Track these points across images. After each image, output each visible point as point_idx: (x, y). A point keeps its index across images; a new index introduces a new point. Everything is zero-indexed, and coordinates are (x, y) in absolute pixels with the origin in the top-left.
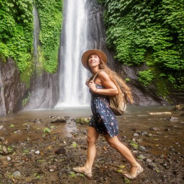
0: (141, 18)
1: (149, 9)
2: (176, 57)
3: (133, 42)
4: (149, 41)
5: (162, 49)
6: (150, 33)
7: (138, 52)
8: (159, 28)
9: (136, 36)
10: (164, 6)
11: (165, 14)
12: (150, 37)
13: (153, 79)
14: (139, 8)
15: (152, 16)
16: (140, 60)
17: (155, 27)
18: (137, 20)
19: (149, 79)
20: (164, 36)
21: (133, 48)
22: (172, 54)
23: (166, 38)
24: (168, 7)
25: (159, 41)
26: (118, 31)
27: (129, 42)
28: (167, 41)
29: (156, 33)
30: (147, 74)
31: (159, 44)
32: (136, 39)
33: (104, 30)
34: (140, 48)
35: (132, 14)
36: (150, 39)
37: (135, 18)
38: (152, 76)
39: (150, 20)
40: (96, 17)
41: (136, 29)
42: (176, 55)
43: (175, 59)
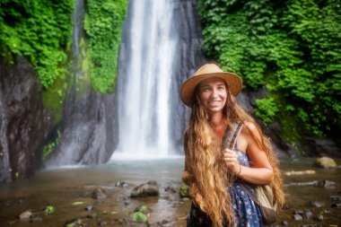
0: (259, 21)
1: (269, 9)
2: (308, 80)
3: (246, 51)
4: (270, 52)
5: (289, 67)
6: (272, 42)
7: (255, 66)
8: (284, 38)
9: (251, 44)
10: (291, 10)
11: (293, 21)
12: (273, 48)
13: (276, 113)
14: (257, 7)
15: (275, 21)
16: (258, 81)
17: (278, 35)
18: (253, 21)
19: (271, 113)
20: (291, 48)
21: (247, 60)
22: (303, 76)
23: (294, 52)
24: (297, 12)
25: (285, 55)
26: (223, 33)
27: (241, 50)
28: (295, 56)
29: (280, 43)
30: (267, 104)
31: (285, 59)
32: (251, 47)
33: (200, 28)
34: (258, 61)
35: (244, 12)
36: (272, 51)
37: (249, 18)
38: (275, 109)
39: (271, 25)
40: (185, 7)
41: (251, 35)
42: (309, 77)
43: (307, 83)
